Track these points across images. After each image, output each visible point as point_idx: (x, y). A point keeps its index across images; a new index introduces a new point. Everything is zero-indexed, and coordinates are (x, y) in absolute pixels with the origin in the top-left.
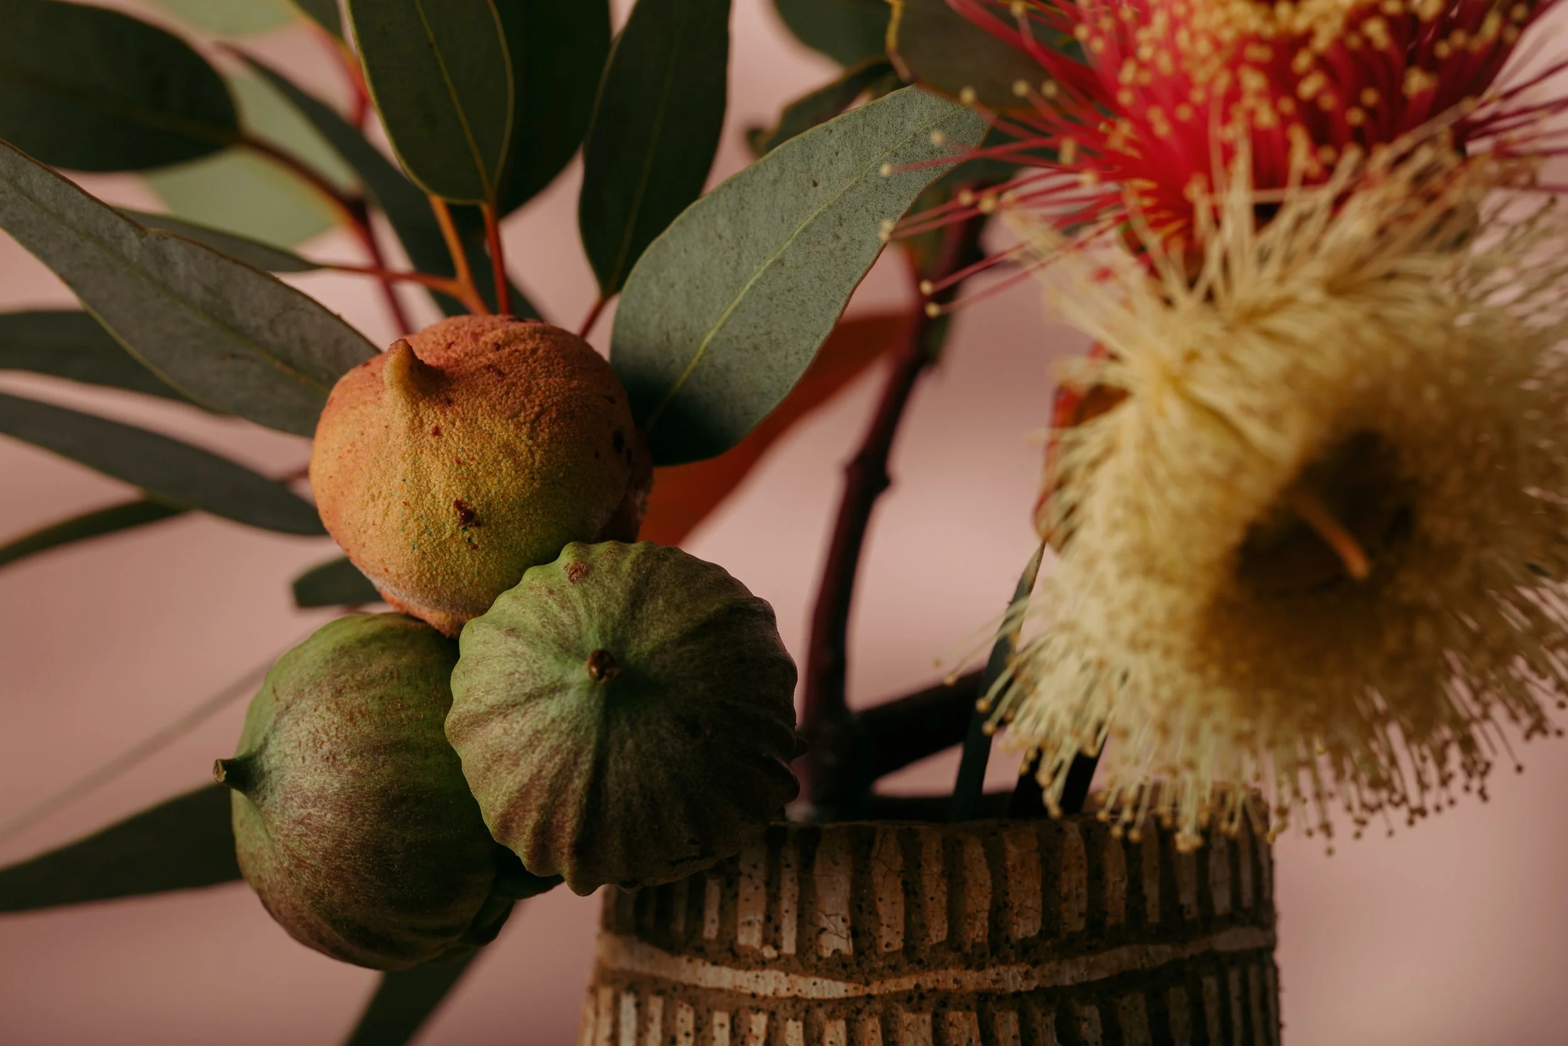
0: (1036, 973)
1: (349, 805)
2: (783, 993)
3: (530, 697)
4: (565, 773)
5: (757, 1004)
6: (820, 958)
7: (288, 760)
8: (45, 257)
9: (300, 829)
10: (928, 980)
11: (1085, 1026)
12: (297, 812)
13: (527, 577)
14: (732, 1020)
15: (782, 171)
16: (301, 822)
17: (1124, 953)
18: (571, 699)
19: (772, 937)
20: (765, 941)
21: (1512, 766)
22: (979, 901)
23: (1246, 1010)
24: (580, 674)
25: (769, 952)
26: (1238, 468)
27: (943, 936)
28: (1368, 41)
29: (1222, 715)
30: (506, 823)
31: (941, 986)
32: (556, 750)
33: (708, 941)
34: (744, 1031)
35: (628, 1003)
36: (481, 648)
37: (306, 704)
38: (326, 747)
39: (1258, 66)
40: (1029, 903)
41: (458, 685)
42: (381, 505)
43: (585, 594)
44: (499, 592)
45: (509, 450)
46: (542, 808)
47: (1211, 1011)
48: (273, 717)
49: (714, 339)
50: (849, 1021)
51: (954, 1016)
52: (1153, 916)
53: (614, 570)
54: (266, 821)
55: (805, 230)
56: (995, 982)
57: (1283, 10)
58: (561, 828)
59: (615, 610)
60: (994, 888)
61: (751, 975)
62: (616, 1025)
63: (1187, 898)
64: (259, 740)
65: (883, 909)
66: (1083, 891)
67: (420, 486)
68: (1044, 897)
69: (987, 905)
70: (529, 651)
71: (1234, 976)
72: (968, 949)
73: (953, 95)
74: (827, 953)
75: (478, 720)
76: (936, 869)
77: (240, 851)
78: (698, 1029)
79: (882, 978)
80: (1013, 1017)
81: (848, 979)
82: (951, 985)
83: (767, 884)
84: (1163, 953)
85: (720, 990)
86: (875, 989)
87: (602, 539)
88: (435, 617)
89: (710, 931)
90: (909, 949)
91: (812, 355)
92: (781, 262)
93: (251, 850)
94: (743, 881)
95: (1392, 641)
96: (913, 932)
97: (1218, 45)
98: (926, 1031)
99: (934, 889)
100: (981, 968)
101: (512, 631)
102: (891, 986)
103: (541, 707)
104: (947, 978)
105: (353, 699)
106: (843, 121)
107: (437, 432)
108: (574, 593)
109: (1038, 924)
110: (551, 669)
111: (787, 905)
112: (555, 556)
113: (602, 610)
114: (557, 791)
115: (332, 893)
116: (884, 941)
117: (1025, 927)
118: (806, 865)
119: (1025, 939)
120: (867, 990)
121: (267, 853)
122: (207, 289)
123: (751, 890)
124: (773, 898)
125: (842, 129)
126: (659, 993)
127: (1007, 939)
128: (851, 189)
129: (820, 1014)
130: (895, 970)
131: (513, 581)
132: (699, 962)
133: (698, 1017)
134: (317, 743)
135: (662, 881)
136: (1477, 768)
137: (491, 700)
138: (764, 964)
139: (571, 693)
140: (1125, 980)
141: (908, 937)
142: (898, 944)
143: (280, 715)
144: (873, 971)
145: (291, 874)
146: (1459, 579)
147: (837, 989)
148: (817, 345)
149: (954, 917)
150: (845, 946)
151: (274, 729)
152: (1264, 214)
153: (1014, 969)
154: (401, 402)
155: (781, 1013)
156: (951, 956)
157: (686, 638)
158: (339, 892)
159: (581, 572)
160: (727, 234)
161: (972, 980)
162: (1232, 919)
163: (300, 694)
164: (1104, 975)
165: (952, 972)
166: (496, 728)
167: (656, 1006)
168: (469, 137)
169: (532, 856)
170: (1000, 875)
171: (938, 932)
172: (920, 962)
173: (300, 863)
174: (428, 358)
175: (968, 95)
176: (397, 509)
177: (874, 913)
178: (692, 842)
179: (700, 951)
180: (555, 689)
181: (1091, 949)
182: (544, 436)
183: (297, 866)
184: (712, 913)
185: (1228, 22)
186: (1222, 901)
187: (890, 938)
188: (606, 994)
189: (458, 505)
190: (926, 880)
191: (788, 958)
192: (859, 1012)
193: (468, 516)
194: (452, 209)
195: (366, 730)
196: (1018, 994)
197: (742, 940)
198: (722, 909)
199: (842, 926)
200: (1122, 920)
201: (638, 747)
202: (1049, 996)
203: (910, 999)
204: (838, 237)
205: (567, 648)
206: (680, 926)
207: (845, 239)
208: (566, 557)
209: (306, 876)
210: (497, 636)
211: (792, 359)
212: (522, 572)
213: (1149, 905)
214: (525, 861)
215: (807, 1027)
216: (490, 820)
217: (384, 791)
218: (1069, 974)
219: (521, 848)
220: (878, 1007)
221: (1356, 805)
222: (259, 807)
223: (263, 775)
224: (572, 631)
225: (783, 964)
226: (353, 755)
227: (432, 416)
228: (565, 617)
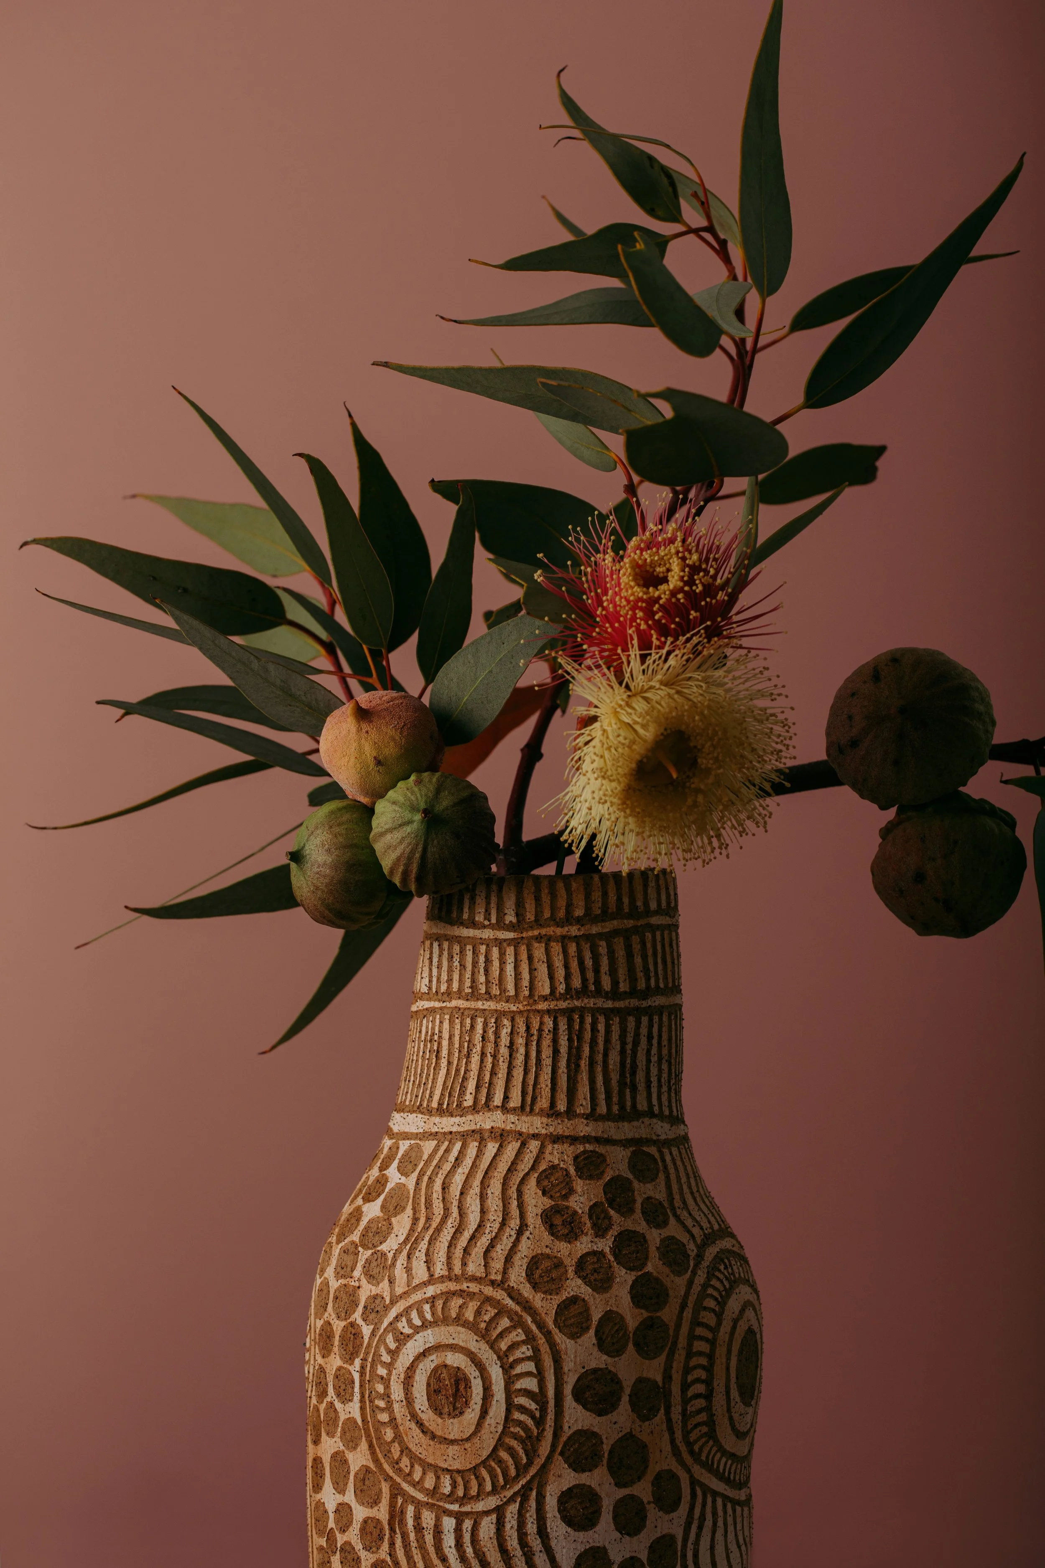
0: (582, 929)
1: (335, 867)
2: (491, 937)
3: (400, 826)
4: (413, 852)
5: (482, 941)
6: (505, 924)
7: (313, 852)
8: (223, 669)
9: (317, 876)
10: (543, 931)
11: (600, 948)
12: (316, 870)
13: (399, 784)
14: (473, 948)
15: (492, 639)
16: (318, 873)
17: (615, 922)
18: (415, 826)
19: (487, 916)
20: (485, 919)
21: (739, 847)
22: (562, 903)
23: (663, 946)
24: (418, 817)
25: (486, 923)
26: (633, 742)
27: (549, 915)
28: (678, 600)
29: (632, 826)
30: (392, 871)
31: (548, 934)
32: (410, 844)
33: (465, 920)
34: (477, 952)
35: (436, 945)
36: (383, 809)
37: (319, 831)
38: (327, 846)
39: (641, 609)
40: (580, 904)
41: (375, 823)
42: (347, 759)
43: (420, 790)
44: (389, 790)
45: (394, 740)
46: (405, 865)
47: (649, 945)
48: (307, 836)
49: (467, 700)
50: (515, 946)
51: (553, 944)
52: (626, 910)
53: (430, 781)
54: (304, 874)
55: (500, 660)
56: (568, 932)
57: (651, 589)
58: (412, 872)
59: (430, 795)
60: (567, 898)
61: (480, 931)
62: (431, 953)
63: (639, 903)
64: (302, 845)
65: (527, 906)
66: (600, 899)
67: (360, 750)
68: (586, 902)
69: (565, 904)
70: (400, 810)
71: (658, 934)
72: (558, 920)
73: (542, 619)
74: (507, 922)
75: (382, 834)
76: (546, 891)
77: (294, 886)
78: (461, 952)
79: (527, 931)
80: (574, 945)
81: (515, 931)
82: (552, 933)
83: (486, 898)
84: (630, 923)
85: (469, 937)
86: (524, 935)
87: (426, 771)
88: (364, 800)
89: (465, 916)
90: (536, 920)
91: (503, 705)
92: (491, 672)
93: (298, 885)
94: (477, 897)
95: (690, 801)
96: (538, 914)
97: (628, 601)
98: (543, 950)
99: (546, 899)
100: (562, 927)
101: (394, 803)
102: (530, 934)
103: (405, 829)
104: (550, 931)
105: (337, 830)
106: (513, 621)
107: (367, 732)
108: (416, 789)
109: (583, 911)
110: (408, 815)
111: (493, 905)
112: (409, 777)
113: (426, 795)
114: (410, 858)
115: (328, 899)
116: (528, 917)
117: (579, 912)
118: (500, 890)
119: (578, 916)
120: (522, 935)
121: (304, 886)
122: (282, 681)
123: (480, 900)
124: (488, 903)
125: (513, 624)
126: (447, 940)
127: (572, 917)
128: (516, 645)
129: (505, 944)
130: (532, 928)
131: (395, 786)
132: (461, 927)
133: (461, 948)
134: (323, 845)
135: (447, 893)
136: (724, 846)
137: (387, 827)
138: (484, 927)
139: (415, 823)
140: (616, 933)
141: (536, 916)
142: (533, 918)
143: (310, 836)
144: (524, 928)
145: (314, 892)
146: (711, 780)
147: (511, 935)
148: (504, 701)
149: (553, 909)
150: (514, 919)
151: (307, 840)
152: (643, 658)
153: (574, 927)
154: (354, 721)
155: (491, 945)
156: (552, 923)
157: (454, 805)
158: (331, 898)
159: (418, 782)
160: (472, 661)
161: (559, 931)
162: (659, 912)
163: (317, 828)
164: (608, 930)
165: (552, 928)
166: (388, 837)
167: (446, 945)
168: (378, 624)
169: (400, 883)
170: (569, 893)
171: (547, 914)
172: (541, 925)
173: (317, 888)
174: (363, 706)
175: (546, 619)
176: (353, 760)
177: (524, 908)
178: (457, 877)
179: (462, 923)
180: (410, 822)
181: (603, 921)
182: (405, 733)
183: (316, 889)
184: (466, 910)
185: (633, 594)
186: (653, 905)
187: (530, 916)
188: (428, 943)
189: (375, 758)
190: (543, 895)
191: (493, 924)
192: (519, 943)
193: (378, 762)
194: (370, 650)
195: (341, 840)
196: (576, 936)
197: (477, 919)
198: (469, 908)
199: (512, 912)
200: (615, 910)
201: (438, 842)
202: (587, 937)
203: (537, 938)
204: (511, 663)
205: (413, 809)
206: (454, 915)
207: (514, 663)
208: (413, 777)
209: (319, 893)
210: (388, 804)
211: (495, 707)
212: (397, 783)
213: (625, 905)
214: (398, 885)
215: (500, 949)
216: (386, 871)
217: (347, 862)
218: (595, 930)
219: (397, 880)
220: (526, 941)
221: (681, 858)
222: (302, 869)
223: (303, 857)
224: (415, 802)
225: (492, 927)
226: (336, 849)
227: (365, 726)
228: (413, 798)
